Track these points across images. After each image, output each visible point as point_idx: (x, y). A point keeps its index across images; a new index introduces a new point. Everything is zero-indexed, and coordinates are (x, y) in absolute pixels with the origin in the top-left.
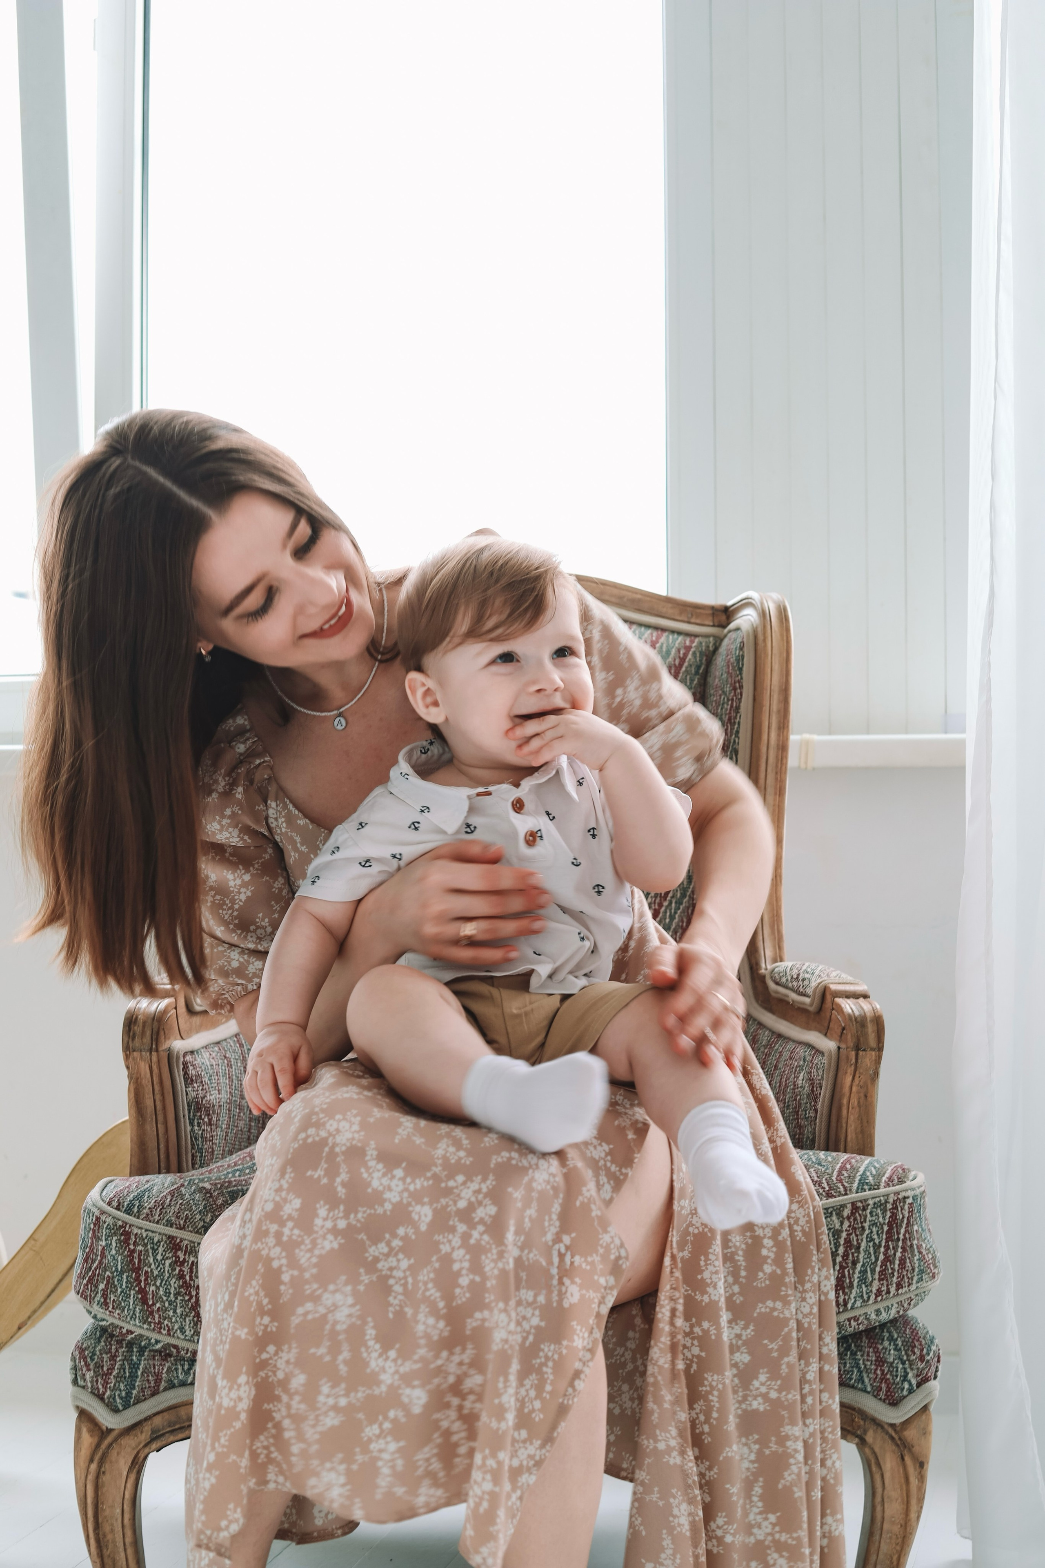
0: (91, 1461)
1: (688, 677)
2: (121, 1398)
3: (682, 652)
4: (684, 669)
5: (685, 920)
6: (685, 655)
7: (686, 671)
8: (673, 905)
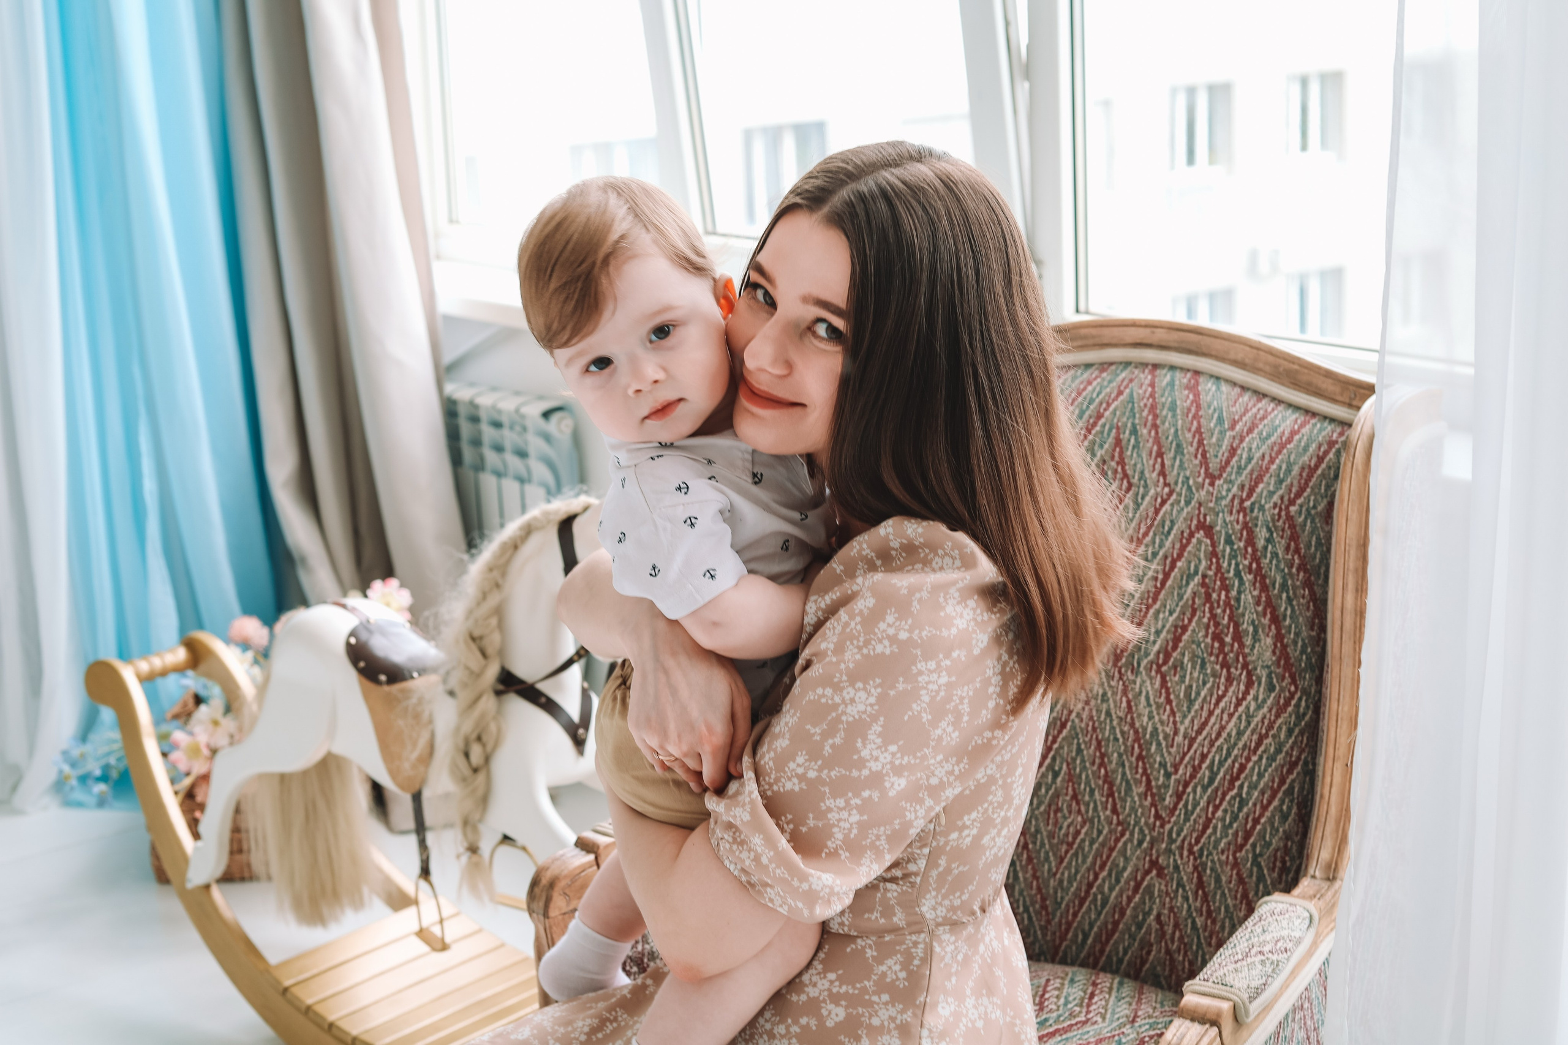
1: (1324, 483)
3: (1322, 449)
4: (1319, 472)
5: (1277, 780)
6: (1326, 453)
7: (1323, 475)
8: (1264, 761)
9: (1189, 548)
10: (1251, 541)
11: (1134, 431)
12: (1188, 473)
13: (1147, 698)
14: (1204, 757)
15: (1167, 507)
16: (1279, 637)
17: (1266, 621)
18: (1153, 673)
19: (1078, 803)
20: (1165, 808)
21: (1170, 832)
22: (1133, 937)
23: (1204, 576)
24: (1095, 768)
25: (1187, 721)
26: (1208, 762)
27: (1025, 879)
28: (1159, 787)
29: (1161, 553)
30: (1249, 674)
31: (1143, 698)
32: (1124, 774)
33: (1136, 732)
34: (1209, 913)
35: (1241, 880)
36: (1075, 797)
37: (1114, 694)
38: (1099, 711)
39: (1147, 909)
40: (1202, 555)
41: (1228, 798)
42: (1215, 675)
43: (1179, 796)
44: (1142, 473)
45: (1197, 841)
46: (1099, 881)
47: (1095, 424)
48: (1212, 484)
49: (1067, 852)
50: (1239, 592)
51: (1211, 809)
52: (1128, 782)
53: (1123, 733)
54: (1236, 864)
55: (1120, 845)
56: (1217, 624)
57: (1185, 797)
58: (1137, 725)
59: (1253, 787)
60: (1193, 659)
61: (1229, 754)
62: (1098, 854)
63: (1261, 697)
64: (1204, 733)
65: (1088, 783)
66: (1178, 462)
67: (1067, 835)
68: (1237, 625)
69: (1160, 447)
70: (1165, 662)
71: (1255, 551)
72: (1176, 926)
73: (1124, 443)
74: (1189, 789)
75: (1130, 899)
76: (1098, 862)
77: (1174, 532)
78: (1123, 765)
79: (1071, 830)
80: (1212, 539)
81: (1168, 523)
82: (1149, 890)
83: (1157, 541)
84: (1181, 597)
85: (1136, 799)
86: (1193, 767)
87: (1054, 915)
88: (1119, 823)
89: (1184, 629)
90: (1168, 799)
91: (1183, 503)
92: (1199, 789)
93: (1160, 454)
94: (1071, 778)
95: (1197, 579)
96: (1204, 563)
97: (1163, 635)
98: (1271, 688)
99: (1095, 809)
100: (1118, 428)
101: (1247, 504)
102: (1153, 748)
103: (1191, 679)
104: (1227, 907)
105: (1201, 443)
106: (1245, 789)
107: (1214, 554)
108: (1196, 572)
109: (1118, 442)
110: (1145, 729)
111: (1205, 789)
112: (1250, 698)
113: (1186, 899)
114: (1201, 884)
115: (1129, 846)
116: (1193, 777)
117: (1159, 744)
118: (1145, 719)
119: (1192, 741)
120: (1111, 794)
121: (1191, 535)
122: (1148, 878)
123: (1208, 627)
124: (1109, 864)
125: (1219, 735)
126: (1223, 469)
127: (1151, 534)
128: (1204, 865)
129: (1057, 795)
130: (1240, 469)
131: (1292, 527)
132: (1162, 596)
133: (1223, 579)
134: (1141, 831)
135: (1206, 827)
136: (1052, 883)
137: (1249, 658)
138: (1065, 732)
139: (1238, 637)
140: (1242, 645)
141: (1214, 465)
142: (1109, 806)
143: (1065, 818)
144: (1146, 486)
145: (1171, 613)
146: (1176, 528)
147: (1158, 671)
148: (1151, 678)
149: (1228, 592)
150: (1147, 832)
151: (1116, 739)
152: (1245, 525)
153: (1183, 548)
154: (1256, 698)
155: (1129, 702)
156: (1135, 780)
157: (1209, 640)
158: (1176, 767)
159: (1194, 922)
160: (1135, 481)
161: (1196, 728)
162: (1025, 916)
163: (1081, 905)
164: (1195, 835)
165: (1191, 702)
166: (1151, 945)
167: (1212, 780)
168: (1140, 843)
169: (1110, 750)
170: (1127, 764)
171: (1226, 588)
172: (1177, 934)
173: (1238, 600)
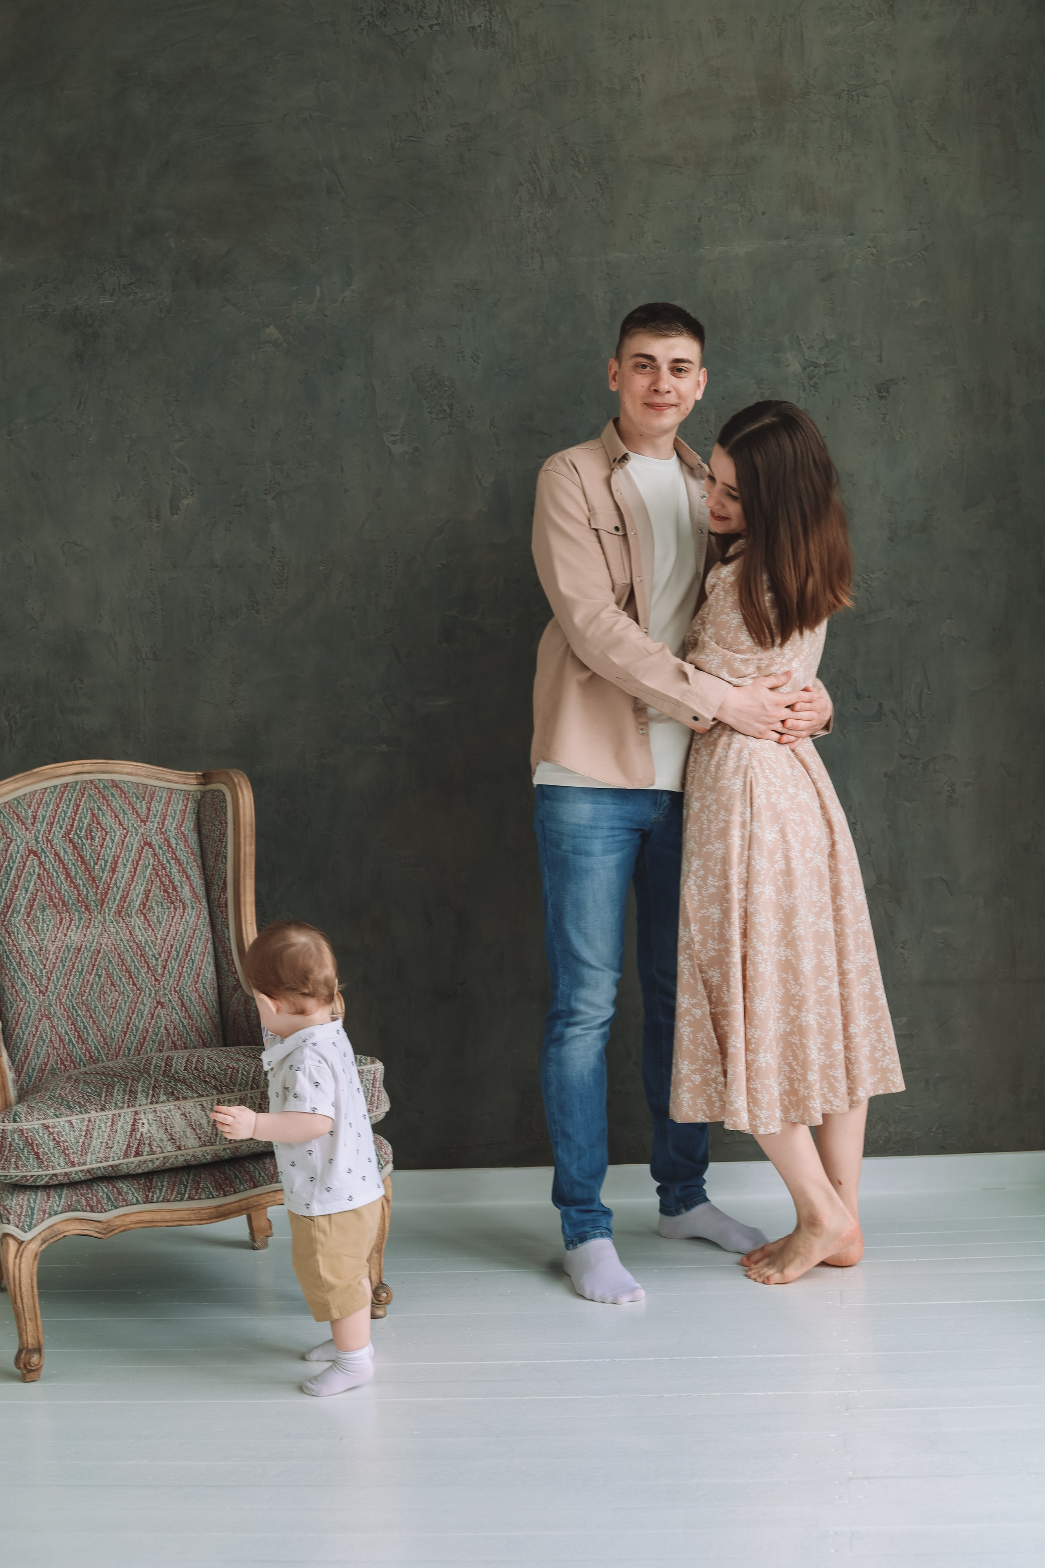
0: (16, 1258)
1: (190, 816)
2: (27, 1225)
3: (185, 802)
4: (187, 811)
6: (187, 803)
7: (189, 813)
9: (143, 855)
10: (170, 846)
11: (99, 809)
12: (132, 822)
13: (139, 927)
14: (172, 946)
15: (127, 839)
16: (191, 885)
17: (184, 879)
18: (139, 915)
19: (115, 987)
20: (159, 975)
21: (164, 986)
22: (154, 1042)
23: (153, 865)
24: (120, 967)
25: (160, 932)
26: (174, 947)
27: (93, 1033)
28: (153, 966)
29: (130, 860)
30: (183, 904)
31: (137, 928)
32: (135, 965)
33: (137, 944)
34: (189, 1016)
35: (200, 997)
36: (112, 984)
37: (122, 929)
38: (116, 940)
39: (159, 1025)
40: (150, 856)
41: (187, 961)
42: (168, 908)
43: (164, 968)
44: (111, 826)
45: (177, 985)
46: (133, 1020)
47: (78, 810)
48: (145, 825)
49: (113, 1011)
50: (170, 869)
51: (180, 969)
52: (138, 969)
53: (130, 946)
54: (197, 990)
55: (140, 999)
56: (164, 885)
57: (167, 967)
58: (137, 941)
59: (195, 954)
60: (157, 904)
61: (183, 941)
62: (130, 1007)
63: (190, 913)
64: (170, 935)
65: (118, 975)
66: (126, 818)
67: (112, 1004)
68: (173, 884)
69: (115, 813)
70: (144, 908)
71: (172, 849)
72: (175, 1028)
73: (96, 815)
74: (168, 963)
75: (150, 1024)
76: (131, 1011)
77: (134, 849)
78: (134, 962)
79: (114, 1001)
80: (152, 848)
81: (130, 846)
82: (159, 1016)
83: (127, 854)
84: (144, 877)
85: (144, 975)
86: (168, 952)
87: (111, 1046)
88: (138, 989)
89: (150, 891)
90: (159, 970)
91: (134, 836)
92: (173, 961)
93: (116, 816)
94: (109, 976)
95: (150, 867)
96: (152, 860)
97: (140, 896)
98: (193, 908)
99: (124, 987)
100: (90, 809)
101: (163, 830)
102: (147, 949)
103: (158, 912)
104: (197, 1011)
105: (133, 808)
106: (193, 955)
107: (155, 855)
108: (149, 865)
109: (93, 815)
110: (141, 941)
111: (175, 960)
112: (185, 914)
113: (177, 1014)
114: (183, 1005)
115: (145, 998)
116: (169, 956)
117: (149, 946)
118: (140, 937)
119: (165, 940)
120: (131, 977)
121: (143, 848)
122: (157, 1010)
123: (160, 887)
124: (136, 1010)
125: (176, 934)
126: (147, 817)
127: (123, 852)
128: (183, 995)
129: (103, 986)
130: (155, 816)
131: (184, 836)
132: (135, 879)
133: (162, 865)
134: (149, 989)
135: (180, 977)
136: (108, 1030)
137: (181, 897)
138: (100, 955)
139: (174, 889)
140: (177, 892)
141: (143, 816)
142: (131, 983)
143: (109, 996)
144: (114, 832)
145: (142, 886)
146: (134, 847)
147: (142, 913)
148: (138, 917)
149: (165, 869)
150: (152, 989)
151: (128, 950)
152: (165, 840)
153: (140, 855)
154: (188, 914)
155: (130, 932)
156: (141, 966)
157: (162, 893)
158: (160, 955)
159: (183, 1023)
160: (108, 830)
161: (165, 934)
162: (96, 1052)
163: (125, 1035)
164: (176, 983)
165: (160, 923)
166: (164, 1042)
167: (178, 955)
168: (150, 995)
169: (126, 956)
170: (135, 960)
171: (164, 868)
172: (176, 1032)
173: (170, 872)
